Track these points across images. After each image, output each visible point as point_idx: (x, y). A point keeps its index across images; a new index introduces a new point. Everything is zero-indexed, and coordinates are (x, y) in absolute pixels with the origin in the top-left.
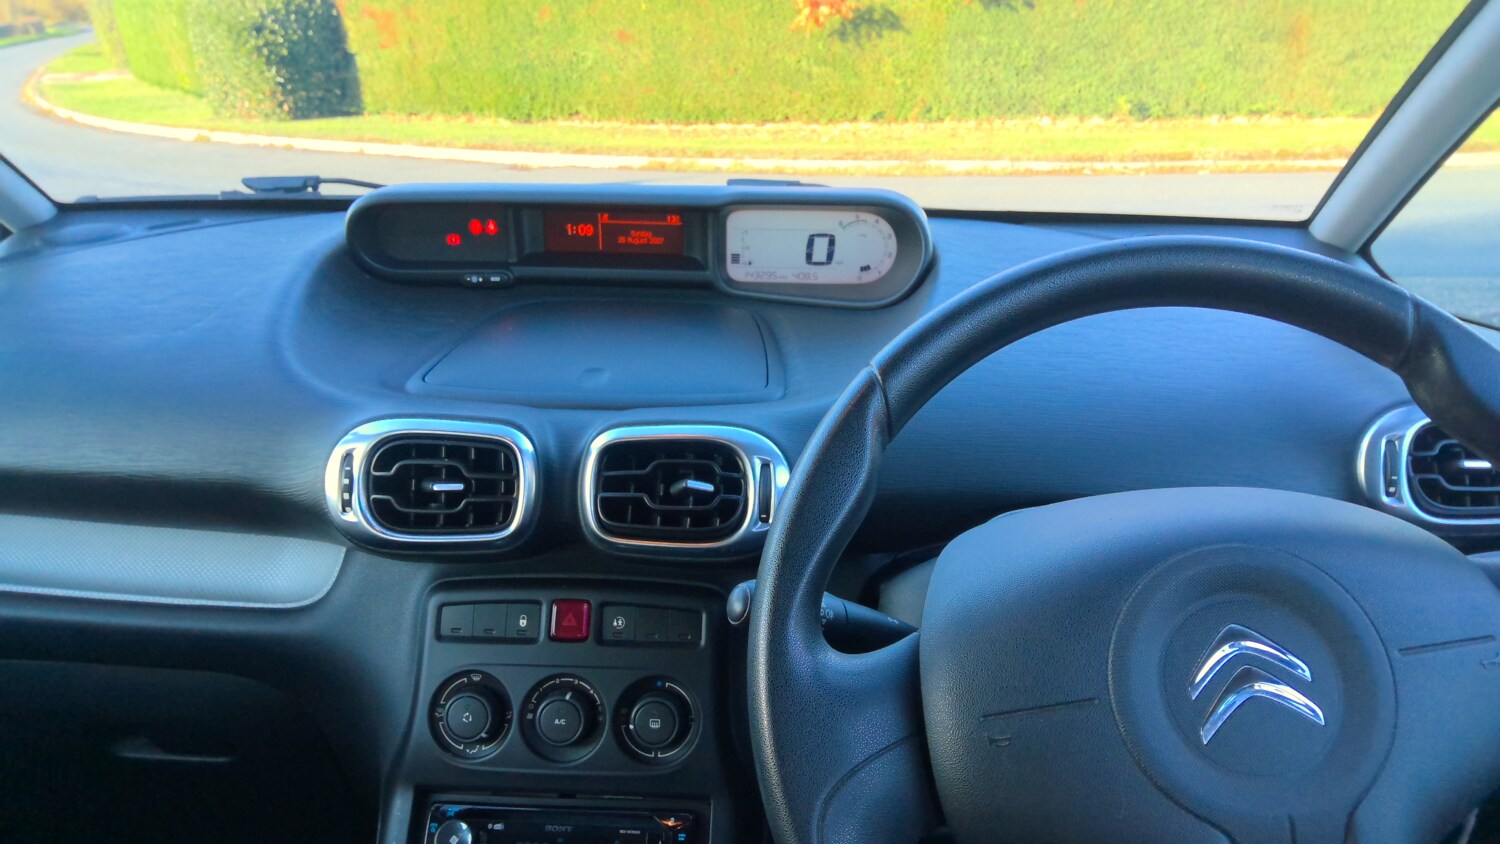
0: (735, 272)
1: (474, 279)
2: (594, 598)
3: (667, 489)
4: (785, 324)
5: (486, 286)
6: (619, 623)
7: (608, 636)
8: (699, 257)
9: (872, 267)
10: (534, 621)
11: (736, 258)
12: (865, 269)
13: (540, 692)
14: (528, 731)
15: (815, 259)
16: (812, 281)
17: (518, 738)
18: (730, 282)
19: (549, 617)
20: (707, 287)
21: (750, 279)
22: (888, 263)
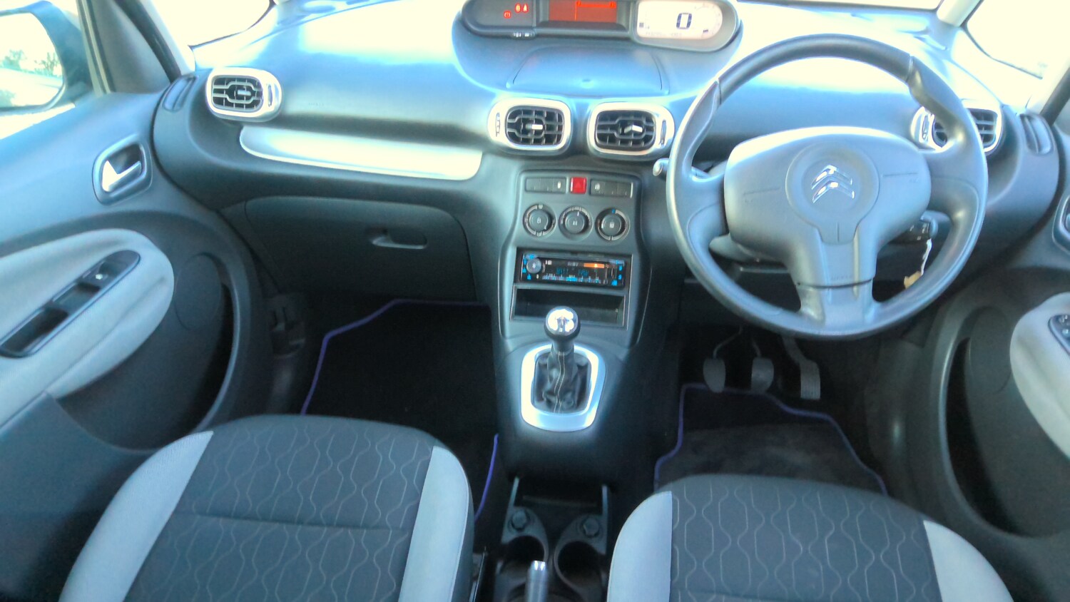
0: (641, 32)
1: (517, 36)
2: (587, 177)
3: (623, 130)
4: (666, 58)
5: (523, 39)
6: (597, 187)
7: (592, 191)
8: (624, 24)
9: (709, 30)
10: (563, 186)
11: (642, 25)
12: (706, 31)
13: (566, 213)
14: (563, 228)
15: (681, 26)
16: (678, 37)
17: (558, 230)
18: (639, 38)
19: (569, 184)
20: (627, 39)
21: (648, 36)
22: (718, 28)
